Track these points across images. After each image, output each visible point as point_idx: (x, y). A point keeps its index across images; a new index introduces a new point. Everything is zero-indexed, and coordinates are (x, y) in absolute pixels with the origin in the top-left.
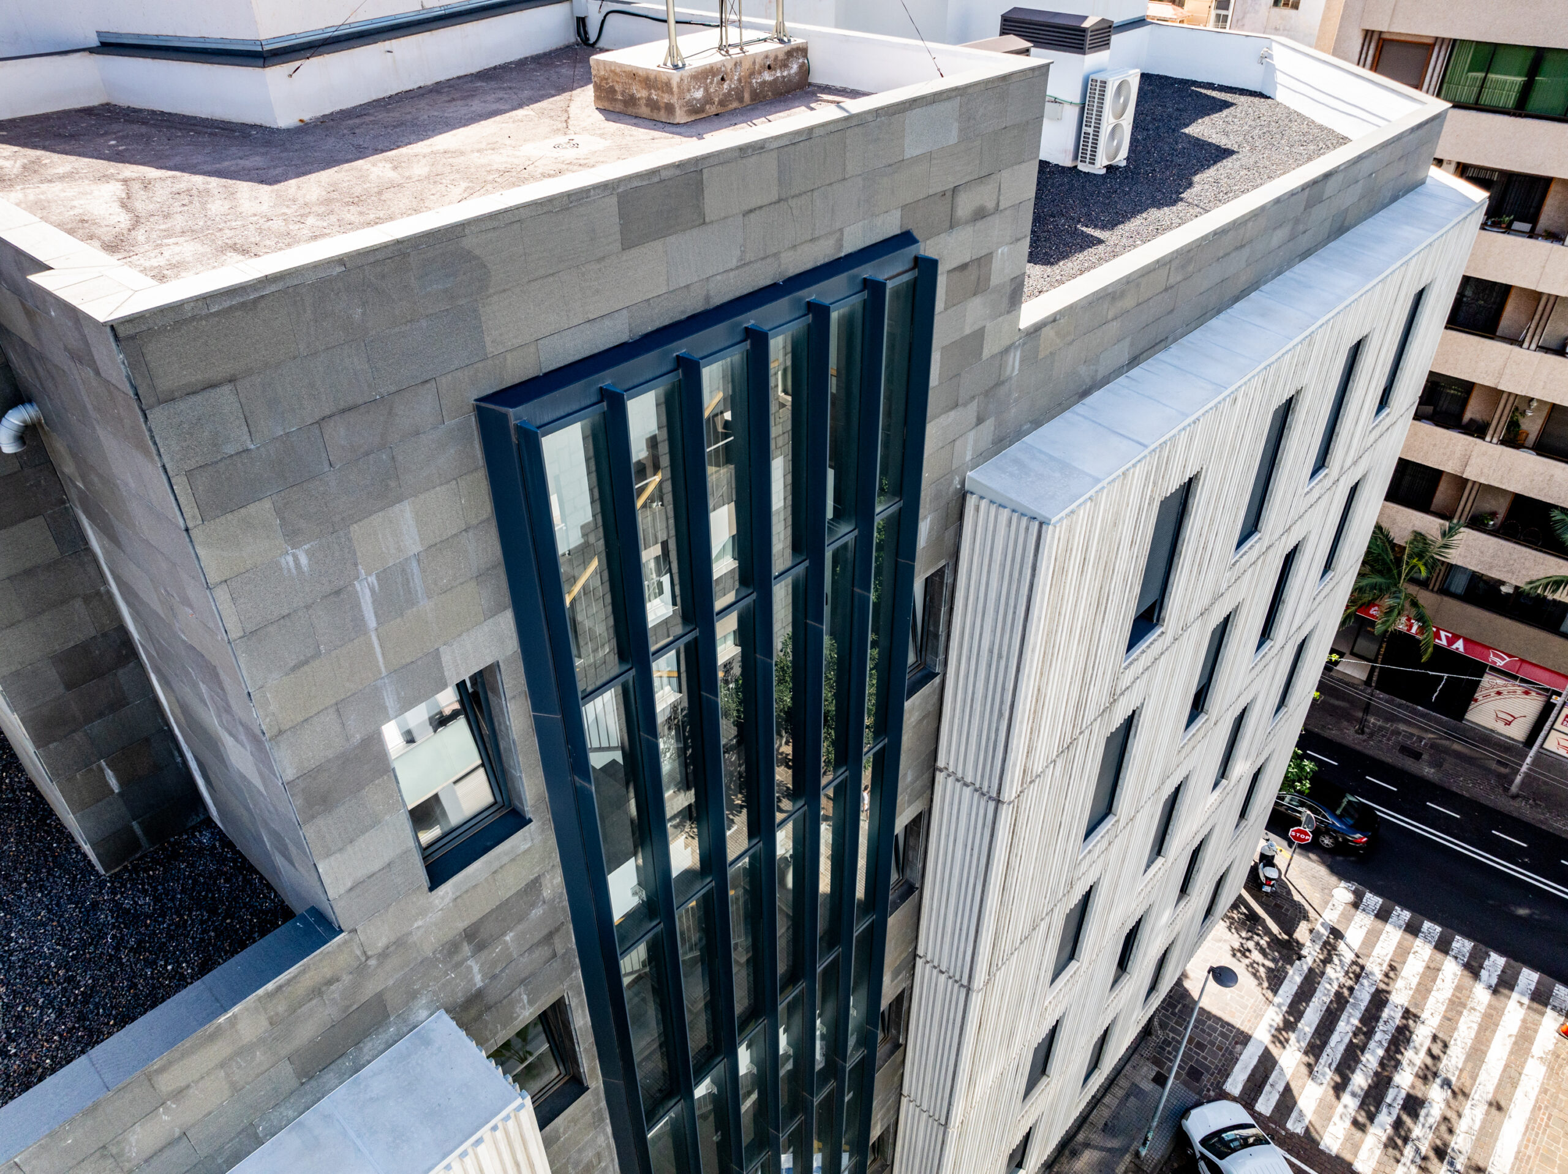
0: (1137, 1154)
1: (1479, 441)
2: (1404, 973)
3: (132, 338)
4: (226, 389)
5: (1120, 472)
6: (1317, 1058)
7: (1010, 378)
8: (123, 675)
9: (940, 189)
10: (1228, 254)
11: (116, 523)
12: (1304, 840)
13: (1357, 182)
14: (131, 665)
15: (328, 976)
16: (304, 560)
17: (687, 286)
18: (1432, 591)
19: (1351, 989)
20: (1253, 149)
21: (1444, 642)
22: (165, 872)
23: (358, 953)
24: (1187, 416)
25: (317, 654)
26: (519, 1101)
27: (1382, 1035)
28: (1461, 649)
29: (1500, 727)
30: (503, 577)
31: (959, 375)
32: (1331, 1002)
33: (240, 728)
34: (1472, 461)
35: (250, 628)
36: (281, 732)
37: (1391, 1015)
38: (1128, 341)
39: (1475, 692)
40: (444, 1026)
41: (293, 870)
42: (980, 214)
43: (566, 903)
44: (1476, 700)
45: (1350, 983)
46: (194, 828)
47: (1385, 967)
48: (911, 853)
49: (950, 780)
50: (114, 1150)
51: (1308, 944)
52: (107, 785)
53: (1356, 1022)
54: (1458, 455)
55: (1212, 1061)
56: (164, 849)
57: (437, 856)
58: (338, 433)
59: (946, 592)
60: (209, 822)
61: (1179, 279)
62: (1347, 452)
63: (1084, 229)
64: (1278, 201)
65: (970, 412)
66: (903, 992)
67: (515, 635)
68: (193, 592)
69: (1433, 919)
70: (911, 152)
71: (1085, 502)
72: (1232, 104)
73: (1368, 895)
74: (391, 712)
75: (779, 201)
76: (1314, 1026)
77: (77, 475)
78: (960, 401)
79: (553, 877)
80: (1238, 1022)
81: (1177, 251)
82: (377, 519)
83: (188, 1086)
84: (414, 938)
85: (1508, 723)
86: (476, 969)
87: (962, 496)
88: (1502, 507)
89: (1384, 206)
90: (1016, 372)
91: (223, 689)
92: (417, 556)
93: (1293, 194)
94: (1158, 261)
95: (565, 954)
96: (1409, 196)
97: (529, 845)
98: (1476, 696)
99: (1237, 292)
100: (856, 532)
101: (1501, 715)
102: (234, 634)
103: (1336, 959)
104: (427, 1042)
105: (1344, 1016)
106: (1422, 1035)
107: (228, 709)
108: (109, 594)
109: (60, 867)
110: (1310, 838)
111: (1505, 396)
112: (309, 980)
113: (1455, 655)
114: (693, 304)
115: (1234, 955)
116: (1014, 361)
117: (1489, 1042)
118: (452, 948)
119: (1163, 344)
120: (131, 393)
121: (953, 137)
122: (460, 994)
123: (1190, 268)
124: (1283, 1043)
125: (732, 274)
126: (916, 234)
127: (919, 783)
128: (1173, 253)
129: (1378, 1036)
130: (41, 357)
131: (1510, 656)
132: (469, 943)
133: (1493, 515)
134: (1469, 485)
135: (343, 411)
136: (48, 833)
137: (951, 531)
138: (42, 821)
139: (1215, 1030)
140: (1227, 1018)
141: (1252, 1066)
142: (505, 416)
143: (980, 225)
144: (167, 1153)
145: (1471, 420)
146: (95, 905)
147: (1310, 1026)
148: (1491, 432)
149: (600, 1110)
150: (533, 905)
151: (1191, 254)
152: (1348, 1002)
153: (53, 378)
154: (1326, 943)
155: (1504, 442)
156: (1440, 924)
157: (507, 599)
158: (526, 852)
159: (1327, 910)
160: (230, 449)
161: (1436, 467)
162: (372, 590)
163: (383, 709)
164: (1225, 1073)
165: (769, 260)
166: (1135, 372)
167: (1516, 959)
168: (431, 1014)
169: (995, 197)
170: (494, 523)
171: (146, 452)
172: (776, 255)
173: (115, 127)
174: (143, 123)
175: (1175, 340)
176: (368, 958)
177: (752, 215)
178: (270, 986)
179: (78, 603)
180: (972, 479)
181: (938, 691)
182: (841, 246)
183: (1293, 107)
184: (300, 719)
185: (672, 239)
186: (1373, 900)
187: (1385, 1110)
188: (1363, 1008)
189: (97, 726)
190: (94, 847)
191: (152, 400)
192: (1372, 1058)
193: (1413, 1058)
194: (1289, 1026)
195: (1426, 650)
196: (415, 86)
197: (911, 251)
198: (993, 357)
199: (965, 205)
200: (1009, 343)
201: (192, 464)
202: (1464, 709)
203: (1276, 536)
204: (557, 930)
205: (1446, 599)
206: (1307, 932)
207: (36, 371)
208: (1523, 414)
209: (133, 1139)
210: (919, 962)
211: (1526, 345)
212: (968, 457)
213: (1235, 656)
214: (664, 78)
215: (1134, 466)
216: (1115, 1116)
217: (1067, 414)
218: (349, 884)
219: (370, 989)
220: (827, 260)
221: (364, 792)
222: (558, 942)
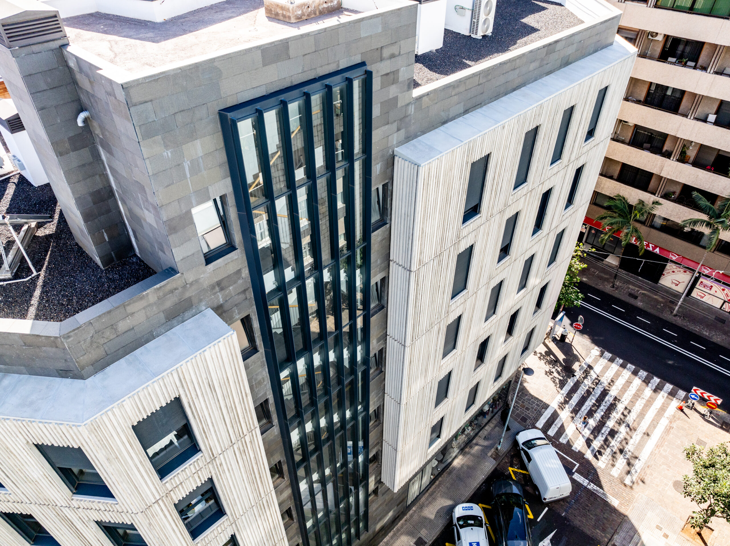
0: (497, 449)
1: (668, 160)
2: (616, 384)
3: (127, 88)
4: (150, 103)
5: (451, 150)
6: (576, 414)
7: (410, 115)
8: (110, 201)
9: (376, 47)
10: (508, 72)
11: (112, 147)
12: (579, 328)
13: (573, 44)
14: (113, 199)
15: (175, 287)
16: (169, 154)
17: (285, 78)
18: (647, 226)
19: (594, 389)
20: (547, 29)
21: (651, 249)
22: (122, 268)
23: (184, 281)
24: (481, 132)
25: (173, 183)
26: (232, 332)
27: (603, 407)
28: (658, 252)
29: (674, 287)
30: (227, 167)
31: (388, 112)
32: (584, 393)
33: (151, 206)
34: (665, 169)
35: (155, 172)
36: (162, 206)
37: (609, 399)
38: (462, 104)
39: (663, 271)
40: (210, 313)
41: (165, 255)
42: (393, 56)
43: (250, 281)
44: (664, 275)
45: (593, 386)
46: (131, 257)
47: (609, 381)
48: (383, 293)
49: (395, 264)
50: (115, 327)
51: (578, 370)
52: (104, 238)
53: (594, 401)
54: (658, 165)
55: (531, 414)
56: (121, 263)
57: (208, 257)
58: (179, 118)
59: (389, 193)
60: (135, 255)
61: (484, 81)
62: (571, 154)
63: (465, 61)
64: (531, 52)
65: (395, 126)
66: (382, 349)
67: (231, 186)
68: (139, 162)
69: (632, 363)
70: (363, 35)
71: (435, 160)
72: (547, 8)
73: (606, 353)
74: (194, 205)
75: (315, 51)
76: (576, 403)
77: (100, 133)
78: (390, 122)
79: (245, 271)
80: (544, 400)
81: (482, 70)
82: (190, 144)
83: (135, 313)
84: (201, 281)
85: (677, 285)
86: (220, 296)
87: (393, 157)
88: (678, 190)
89: (590, 54)
90: (413, 113)
91: (146, 194)
92: (201, 157)
93: (538, 49)
94: (473, 74)
95: (249, 299)
96: (603, 50)
97: (237, 257)
98: (664, 273)
99: (514, 87)
100: (348, 164)
101: (674, 281)
102: (151, 174)
103: (589, 377)
104: (205, 316)
105: (589, 399)
106: (620, 407)
107: (147, 200)
108: (107, 175)
109: (89, 267)
110: (581, 327)
111: (679, 140)
112: (169, 287)
113: (655, 254)
114: (287, 84)
115: (546, 374)
116: (412, 109)
117: (647, 411)
118: (213, 287)
119: (479, 106)
120: (126, 103)
121: (380, 30)
122: (215, 304)
123: (490, 77)
124: (562, 409)
125: (300, 75)
126: (367, 63)
127: (383, 265)
128: (480, 71)
129: (602, 407)
130: (93, 96)
131: (678, 255)
132: (218, 287)
133: (674, 193)
134: (663, 179)
135: (181, 111)
136: (84, 257)
137: (390, 169)
138: (82, 254)
139: (534, 403)
140: (540, 398)
141: (548, 417)
142: (227, 115)
143: (393, 59)
144: (129, 333)
145: (666, 150)
146: (100, 277)
147: (574, 402)
148: (673, 156)
149: (263, 361)
150: (239, 279)
151: (489, 72)
152: (591, 393)
153: (96, 102)
154: (585, 371)
155: (678, 160)
156: (634, 365)
157: (229, 174)
158: (236, 259)
159: (588, 358)
160: (150, 120)
161: (649, 171)
162: (188, 165)
163: (192, 203)
164: (537, 419)
165: (313, 71)
166: (465, 116)
167: (664, 380)
168: (206, 309)
169: (398, 50)
170: (224, 149)
171: (128, 120)
172: (315, 69)
173: (102, 21)
174: (111, 20)
175: (485, 105)
176: (187, 284)
177: (306, 56)
178: (158, 286)
179: (97, 177)
180: (396, 151)
181: (388, 230)
182: (339, 67)
183: (571, 10)
184: (168, 202)
185: (279, 63)
186: (608, 355)
187: (600, 435)
188: (597, 397)
189: (102, 218)
190: (100, 258)
191: (131, 105)
192: (598, 416)
193: (616, 415)
194: (566, 402)
195: (641, 250)
196: (204, 6)
197: (364, 68)
198: (402, 107)
199: (386, 53)
200: (408, 102)
201: (141, 123)
202: (659, 279)
203: (536, 185)
204: (247, 289)
205: (652, 230)
206: (578, 366)
207: (90, 100)
208: (688, 148)
209: (120, 325)
210: (388, 337)
211: (689, 117)
212: (395, 143)
213: (521, 233)
214: (287, 7)
215: (457, 148)
216: (489, 434)
217: (437, 130)
218: (181, 258)
219: (187, 295)
220: (334, 71)
221: (186, 229)
222: (247, 293)
